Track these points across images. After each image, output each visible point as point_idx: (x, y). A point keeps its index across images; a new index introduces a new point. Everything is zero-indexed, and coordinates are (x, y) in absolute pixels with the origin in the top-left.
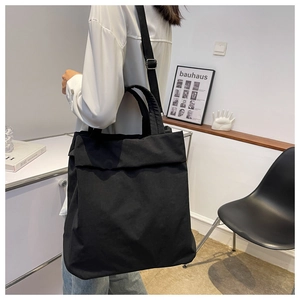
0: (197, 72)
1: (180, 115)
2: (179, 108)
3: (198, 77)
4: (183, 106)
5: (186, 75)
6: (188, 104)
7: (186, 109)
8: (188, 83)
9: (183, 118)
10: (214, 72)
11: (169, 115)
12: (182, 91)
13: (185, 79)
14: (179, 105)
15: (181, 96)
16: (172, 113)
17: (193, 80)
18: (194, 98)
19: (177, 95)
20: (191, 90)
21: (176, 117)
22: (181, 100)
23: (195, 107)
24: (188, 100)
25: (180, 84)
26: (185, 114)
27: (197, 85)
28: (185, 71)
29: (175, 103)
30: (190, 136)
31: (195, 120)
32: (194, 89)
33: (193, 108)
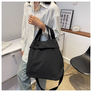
0: (68, 11)
1: (62, 27)
2: (62, 24)
3: (68, 13)
4: (63, 23)
5: (64, 13)
6: (65, 23)
7: (65, 25)
8: (65, 15)
10: (73, 11)
12: (63, 18)
13: (64, 14)
14: (62, 23)
15: (63, 20)
20: (66, 18)
23: (67, 24)
24: (65, 21)
25: (62, 16)
26: (64, 26)
27: (68, 16)
28: (64, 11)
30: (64, 34)
31: (67, 28)
32: (67, 17)
33: (66, 24)
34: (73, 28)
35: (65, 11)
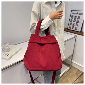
0: (79, 12)
1: (72, 28)
2: (72, 26)
3: (79, 14)
4: (73, 25)
5: (75, 14)
6: (75, 24)
7: (75, 26)
9: (74, 29)
11: (68, 29)
12: (73, 20)
16: (69, 28)
17: (77, 15)
18: (78, 22)
19: (71, 21)
20: (77, 19)
21: (71, 29)
22: (73, 23)
24: (76, 23)
25: (72, 17)
26: (74, 28)
27: (79, 17)
28: (74, 12)
29: (71, 24)
30: (76, 37)
31: (78, 30)
32: (78, 19)
33: (77, 26)
35: (76, 12)
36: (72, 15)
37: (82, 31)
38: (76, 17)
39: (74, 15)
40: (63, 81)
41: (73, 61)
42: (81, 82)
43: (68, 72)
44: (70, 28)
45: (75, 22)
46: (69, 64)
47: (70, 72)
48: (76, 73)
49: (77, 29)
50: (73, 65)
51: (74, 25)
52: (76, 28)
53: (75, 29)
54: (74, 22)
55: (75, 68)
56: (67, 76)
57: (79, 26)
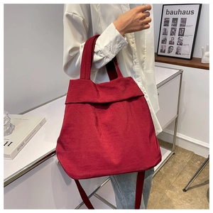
0: (183, 9)
1: (169, 52)
2: (168, 45)
3: (185, 13)
4: (171, 43)
5: (172, 13)
6: (176, 41)
7: (175, 46)
9: (173, 54)
10: (201, 5)
11: (159, 53)
12: (169, 29)
14: (168, 42)
15: (169, 33)
16: (161, 51)
17: (180, 17)
18: (182, 34)
19: (165, 34)
20: (178, 27)
21: (166, 54)
22: (169, 38)
23: (184, 43)
24: (176, 37)
25: (167, 22)
26: (175, 51)
27: (184, 21)
29: (164, 41)
30: (181, 74)
31: (184, 55)
32: (181, 25)
33: (181, 44)
34: (203, 54)
35: (176, 9)
36: (165, 16)
37: (195, 56)
38: (175, 20)
39: (171, 17)
40: (160, 185)
41: (179, 135)
42: (203, 182)
43: (170, 163)
44: (164, 52)
45: (174, 34)
46: (168, 143)
47: (174, 162)
48: (189, 163)
49: (182, 52)
50: (180, 144)
51: (173, 44)
52: (177, 49)
53: (177, 53)
54: (171, 35)
55: (184, 150)
56: (168, 171)
57: (185, 45)
